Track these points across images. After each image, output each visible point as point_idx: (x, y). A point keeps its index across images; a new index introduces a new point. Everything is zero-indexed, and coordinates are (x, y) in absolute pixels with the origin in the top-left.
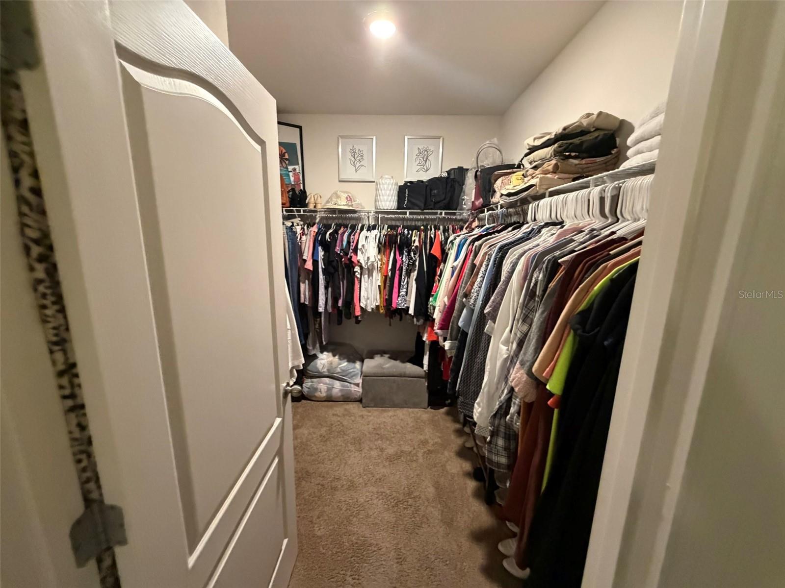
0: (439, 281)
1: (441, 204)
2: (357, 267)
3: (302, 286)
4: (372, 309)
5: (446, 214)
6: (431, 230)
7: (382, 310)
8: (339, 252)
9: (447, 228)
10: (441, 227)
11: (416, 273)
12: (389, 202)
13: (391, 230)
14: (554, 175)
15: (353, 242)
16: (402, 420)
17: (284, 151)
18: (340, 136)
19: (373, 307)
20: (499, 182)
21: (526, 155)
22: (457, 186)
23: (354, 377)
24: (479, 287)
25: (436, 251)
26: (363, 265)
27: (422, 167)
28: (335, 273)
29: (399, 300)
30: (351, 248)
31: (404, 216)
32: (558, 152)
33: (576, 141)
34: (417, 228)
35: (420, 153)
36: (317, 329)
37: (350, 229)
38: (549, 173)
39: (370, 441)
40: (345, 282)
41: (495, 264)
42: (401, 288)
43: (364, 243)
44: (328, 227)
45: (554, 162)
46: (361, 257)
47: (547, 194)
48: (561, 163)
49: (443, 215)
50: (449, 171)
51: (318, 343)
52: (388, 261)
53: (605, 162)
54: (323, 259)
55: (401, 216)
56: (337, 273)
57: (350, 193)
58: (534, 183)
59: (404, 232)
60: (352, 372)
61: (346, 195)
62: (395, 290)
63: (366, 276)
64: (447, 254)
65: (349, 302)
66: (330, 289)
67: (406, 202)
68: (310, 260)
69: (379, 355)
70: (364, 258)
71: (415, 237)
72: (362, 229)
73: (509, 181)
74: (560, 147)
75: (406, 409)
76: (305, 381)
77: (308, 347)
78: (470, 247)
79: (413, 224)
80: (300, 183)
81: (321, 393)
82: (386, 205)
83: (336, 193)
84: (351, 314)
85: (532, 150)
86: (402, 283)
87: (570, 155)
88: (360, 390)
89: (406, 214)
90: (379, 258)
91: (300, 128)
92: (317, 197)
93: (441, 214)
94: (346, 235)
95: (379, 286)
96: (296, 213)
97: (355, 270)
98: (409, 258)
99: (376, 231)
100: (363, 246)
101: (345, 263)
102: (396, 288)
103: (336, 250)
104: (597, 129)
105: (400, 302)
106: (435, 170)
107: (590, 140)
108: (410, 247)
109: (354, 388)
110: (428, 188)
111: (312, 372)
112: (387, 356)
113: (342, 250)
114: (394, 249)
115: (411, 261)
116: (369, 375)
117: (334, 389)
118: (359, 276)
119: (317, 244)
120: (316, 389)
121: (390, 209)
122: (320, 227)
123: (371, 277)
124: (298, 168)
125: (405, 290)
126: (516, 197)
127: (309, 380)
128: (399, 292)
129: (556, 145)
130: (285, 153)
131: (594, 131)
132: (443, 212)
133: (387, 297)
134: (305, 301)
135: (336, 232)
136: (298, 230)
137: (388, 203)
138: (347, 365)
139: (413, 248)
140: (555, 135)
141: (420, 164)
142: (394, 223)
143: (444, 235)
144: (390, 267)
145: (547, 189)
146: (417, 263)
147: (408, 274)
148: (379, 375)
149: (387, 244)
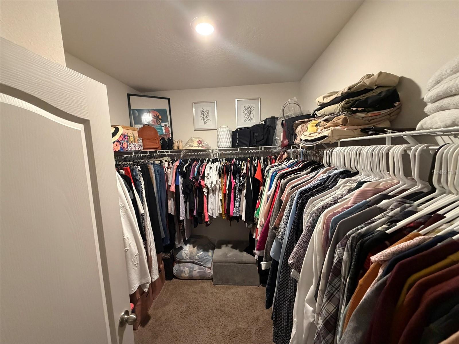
0: (261, 199)
1: (261, 142)
2: (205, 188)
3: (169, 202)
4: (217, 216)
5: (265, 148)
6: (255, 160)
7: (224, 216)
8: (192, 179)
9: (266, 158)
10: (262, 158)
11: (245, 191)
12: (226, 142)
13: (228, 161)
14: (344, 127)
15: (201, 172)
16: (241, 297)
17: (158, 114)
18: (194, 102)
19: (217, 215)
20: (299, 128)
21: (318, 110)
22: (271, 129)
23: (207, 263)
24: (285, 224)
25: (258, 176)
26: (209, 187)
27: (248, 118)
28: (190, 192)
29: (234, 210)
30: (200, 176)
31: (236, 152)
32: (345, 108)
33: (361, 97)
34: (245, 159)
35: (246, 109)
36: (182, 229)
37: (200, 162)
38: (339, 125)
39: (217, 317)
40: (198, 198)
41: (297, 207)
42: (236, 202)
43: (208, 172)
44: (185, 161)
45: (342, 116)
46: (207, 182)
47: (339, 144)
48: (350, 117)
49: (263, 150)
50: (265, 120)
51: (182, 239)
52: (226, 183)
53: (389, 113)
54: (182, 184)
55: (234, 152)
56: (192, 193)
57: (201, 138)
58: (327, 135)
59: (236, 163)
60: (206, 259)
61: (197, 140)
62: (232, 203)
63: (212, 194)
64: (265, 179)
65: (201, 212)
66: (188, 203)
67: (238, 142)
68: (173, 185)
69: (225, 245)
70: (209, 182)
71: (243, 166)
72: (208, 162)
73: (307, 128)
74: (347, 103)
75: (244, 286)
76: (175, 265)
77: (175, 243)
78: (279, 181)
79: (243, 157)
80: (170, 133)
81: (185, 274)
82: (224, 145)
83: (191, 139)
84: (202, 220)
85: (322, 106)
86: (236, 199)
87: (357, 109)
88: (211, 271)
89: (238, 150)
90: (220, 181)
91: (169, 99)
92: (180, 142)
93: (261, 149)
94: (197, 166)
95: (221, 200)
96: (166, 153)
97: (204, 190)
98: (240, 181)
99: (218, 163)
100: (208, 174)
101: (197, 187)
102: (232, 202)
103: (190, 178)
104: (378, 87)
105: (235, 212)
106: (256, 120)
107: (374, 96)
108: (240, 174)
109: (208, 271)
110: (251, 132)
111: (179, 259)
112: (230, 245)
113: (194, 178)
114: (230, 174)
115: (241, 183)
116: (217, 262)
117: (194, 271)
118: (206, 194)
119: (177, 174)
120: (182, 272)
121: (227, 148)
122: (181, 162)
123: (215, 195)
124: (168, 124)
125: (238, 203)
126: (312, 143)
127: (178, 264)
128: (234, 205)
129: (343, 102)
130: (159, 115)
131: (376, 88)
132: (263, 147)
133: (226, 208)
134: (171, 212)
135: (190, 165)
136: (166, 164)
137: (225, 144)
138: (203, 253)
139: (242, 174)
140: (341, 94)
141: (246, 117)
142: (230, 157)
143: (264, 163)
144: (227, 187)
145: (339, 139)
146: (246, 184)
147: (240, 192)
148: (224, 262)
149: (225, 172)
